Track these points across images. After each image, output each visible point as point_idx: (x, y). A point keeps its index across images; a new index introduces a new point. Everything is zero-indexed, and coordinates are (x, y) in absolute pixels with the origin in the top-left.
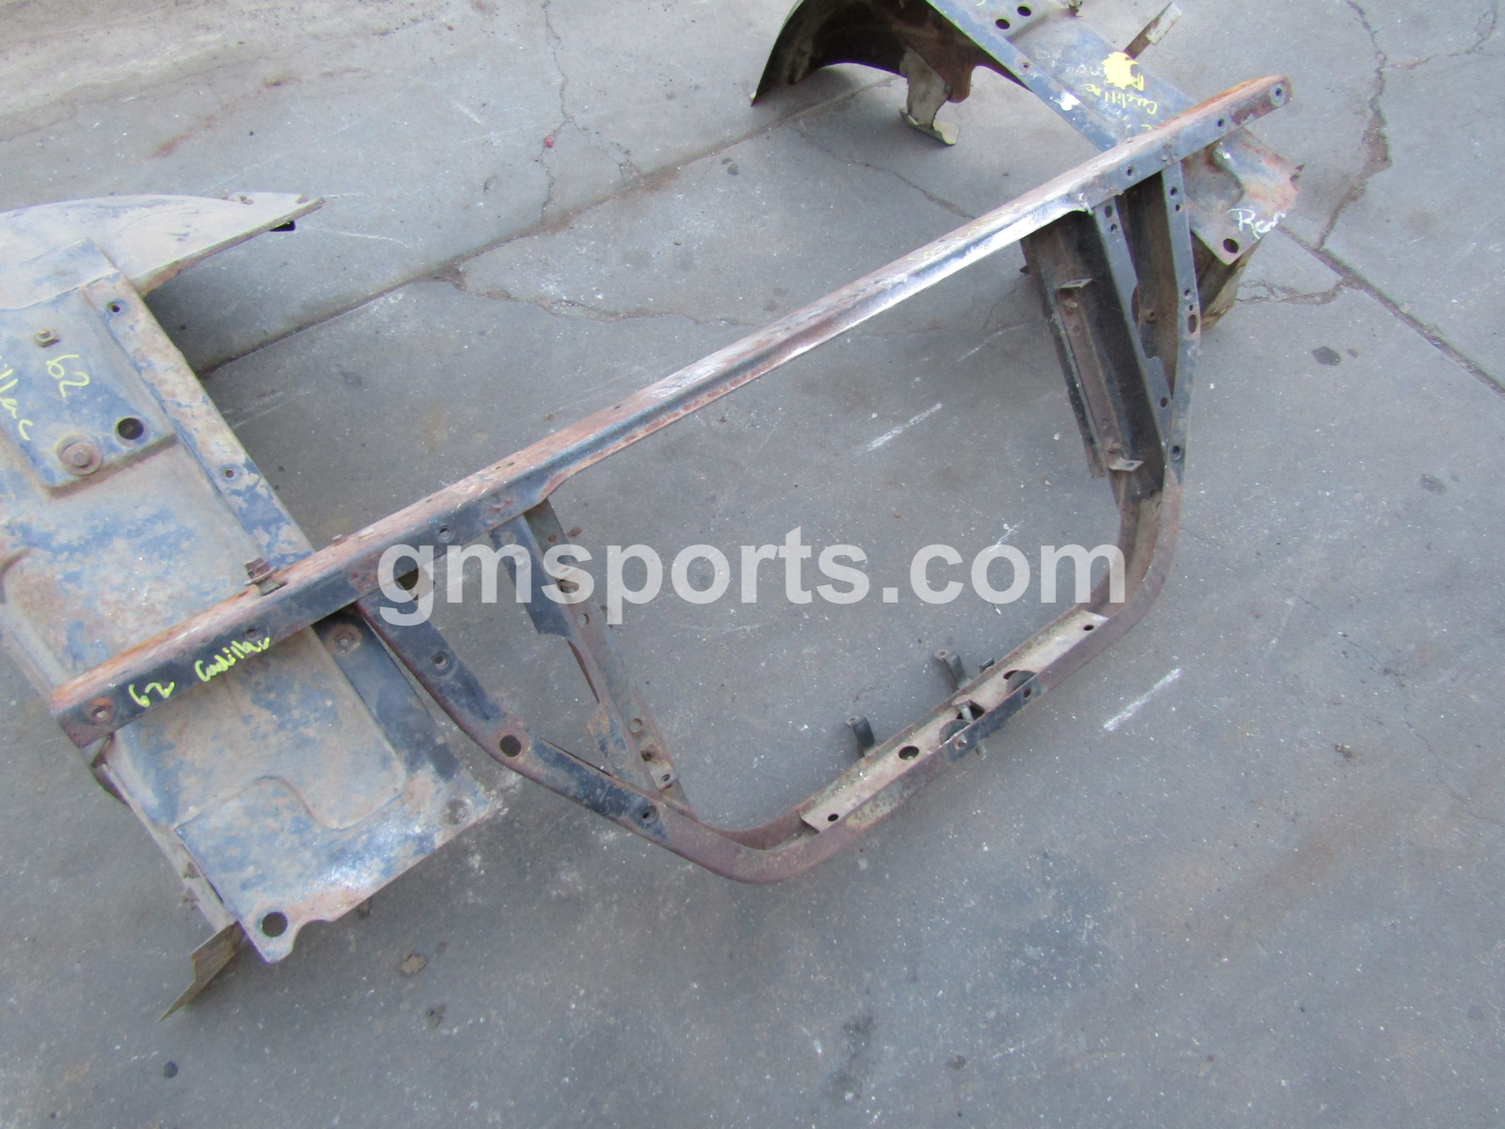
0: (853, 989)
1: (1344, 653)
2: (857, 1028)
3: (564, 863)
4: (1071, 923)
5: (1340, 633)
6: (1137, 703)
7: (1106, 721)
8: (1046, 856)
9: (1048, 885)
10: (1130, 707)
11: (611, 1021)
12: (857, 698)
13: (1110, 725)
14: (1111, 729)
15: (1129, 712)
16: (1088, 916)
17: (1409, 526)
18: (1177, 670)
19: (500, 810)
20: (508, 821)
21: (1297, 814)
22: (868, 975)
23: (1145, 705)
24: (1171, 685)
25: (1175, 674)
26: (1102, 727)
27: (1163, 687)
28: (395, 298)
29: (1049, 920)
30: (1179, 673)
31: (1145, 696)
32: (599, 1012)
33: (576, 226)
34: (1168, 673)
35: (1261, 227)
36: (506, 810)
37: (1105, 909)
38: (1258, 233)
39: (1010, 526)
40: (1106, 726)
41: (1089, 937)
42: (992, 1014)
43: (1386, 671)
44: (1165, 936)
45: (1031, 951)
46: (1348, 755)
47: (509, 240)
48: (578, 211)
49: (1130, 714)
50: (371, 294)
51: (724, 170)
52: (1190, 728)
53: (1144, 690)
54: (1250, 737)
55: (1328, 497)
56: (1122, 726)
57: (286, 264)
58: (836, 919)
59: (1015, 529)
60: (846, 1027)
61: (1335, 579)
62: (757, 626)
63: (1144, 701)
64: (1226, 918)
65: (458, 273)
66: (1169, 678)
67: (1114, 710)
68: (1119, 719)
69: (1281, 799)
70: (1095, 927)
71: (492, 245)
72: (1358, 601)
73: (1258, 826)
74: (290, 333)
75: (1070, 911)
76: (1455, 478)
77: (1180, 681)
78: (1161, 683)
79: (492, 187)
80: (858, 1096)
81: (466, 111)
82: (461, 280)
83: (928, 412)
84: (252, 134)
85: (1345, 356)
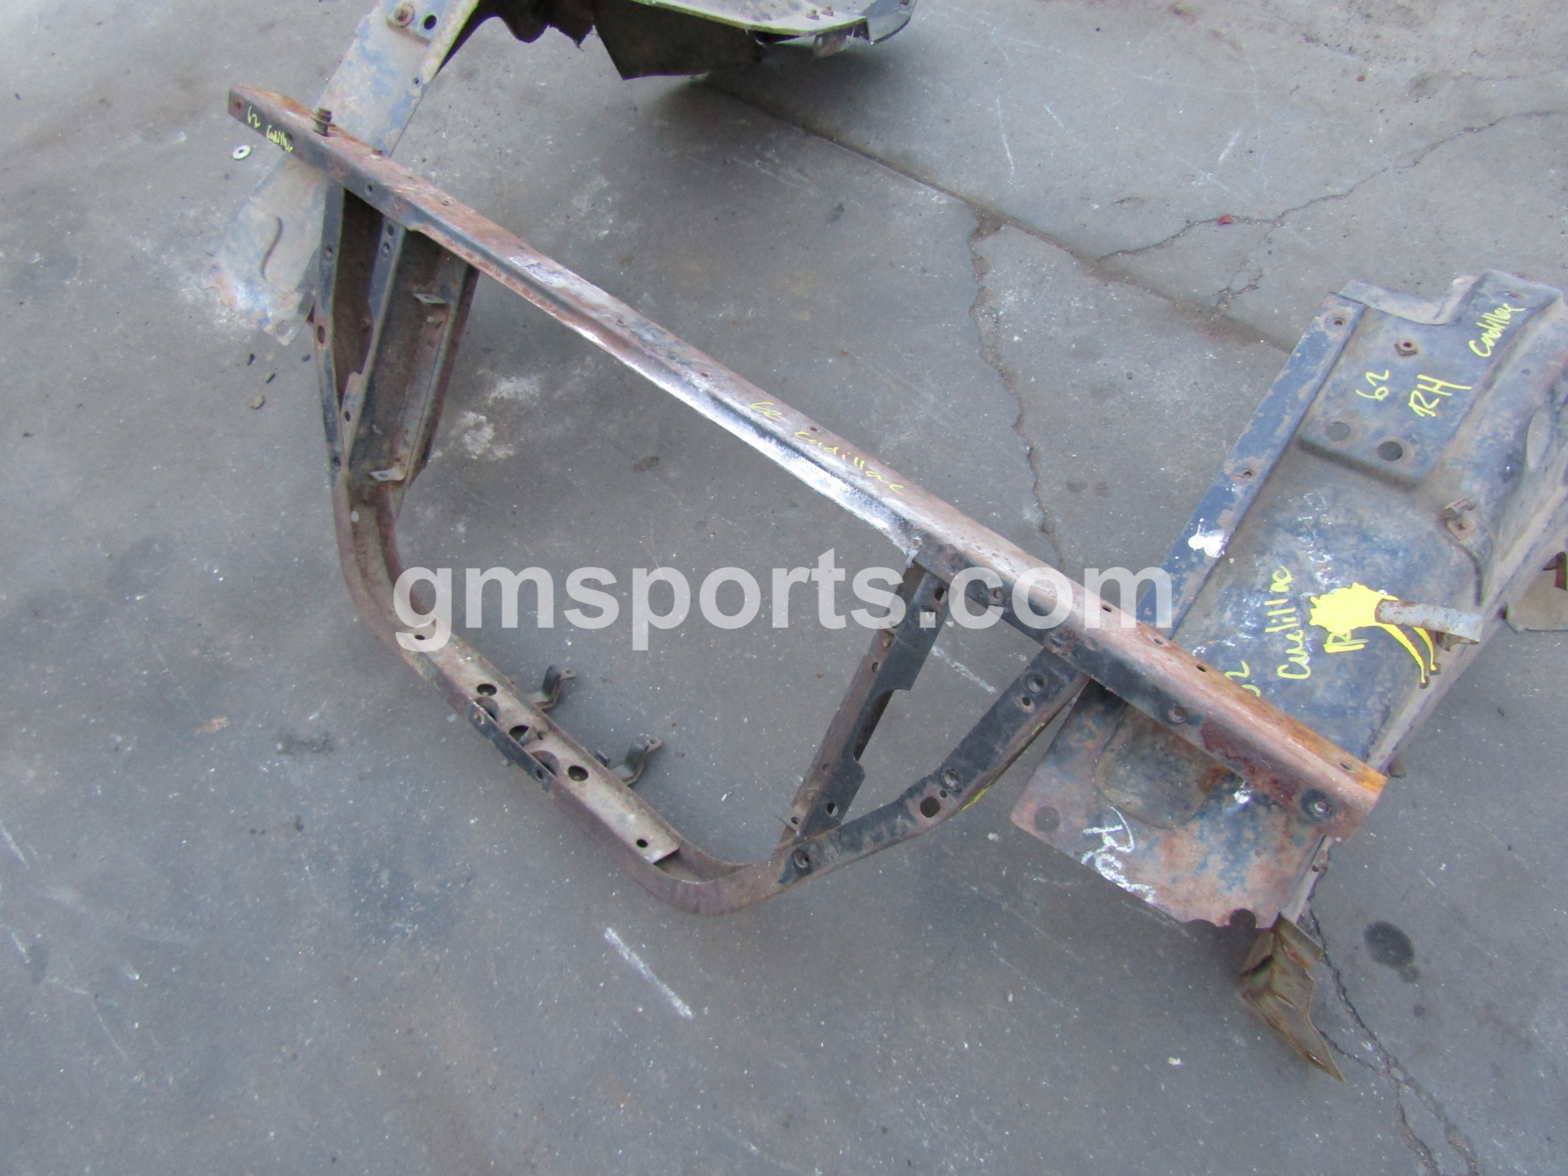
0: (355, 733)
2: (326, 742)
4: (410, 911)
6: (642, 965)
7: (615, 929)
8: (469, 880)
9: (442, 885)
10: (635, 957)
12: (605, 680)
13: (612, 935)
14: (606, 936)
15: (630, 956)
16: (416, 927)
18: (690, 1013)
19: (475, 454)
20: (468, 462)
21: (533, 1166)
22: (365, 743)
23: (640, 975)
24: (670, 1005)
25: (686, 1011)
26: (607, 926)
27: (665, 996)
28: (941, 198)
29: (412, 889)
30: (687, 1016)
31: (651, 974)
33: (1110, 287)
34: (685, 1001)
36: (476, 458)
37: (424, 944)
40: (610, 930)
41: (397, 930)
42: (335, 848)
44: (401, 1007)
45: (385, 876)
49: (627, 958)
50: (940, 184)
52: (620, 1030)
53: (659, 973)
54: (619, 1109)
56: (610, 947)
58: (407, 707)
60: (327, 734)
63: (644, 972)
64: (419, 1074)
65: (998, 229)
66: (678, 1003)
67: (629, 938)
68: (619, 944)
69: (549, 1146)
70: (407, 935)
71: (1046, 236)
73: (516, 1115)
75: (421, 909)
77: (678, 1018)
78: (671, 993)
79: (1126, 205)
80: (280, 753)
81: (1232, 143)
82: (988, 234)
83: (977, 679)
84: (1098, 30)
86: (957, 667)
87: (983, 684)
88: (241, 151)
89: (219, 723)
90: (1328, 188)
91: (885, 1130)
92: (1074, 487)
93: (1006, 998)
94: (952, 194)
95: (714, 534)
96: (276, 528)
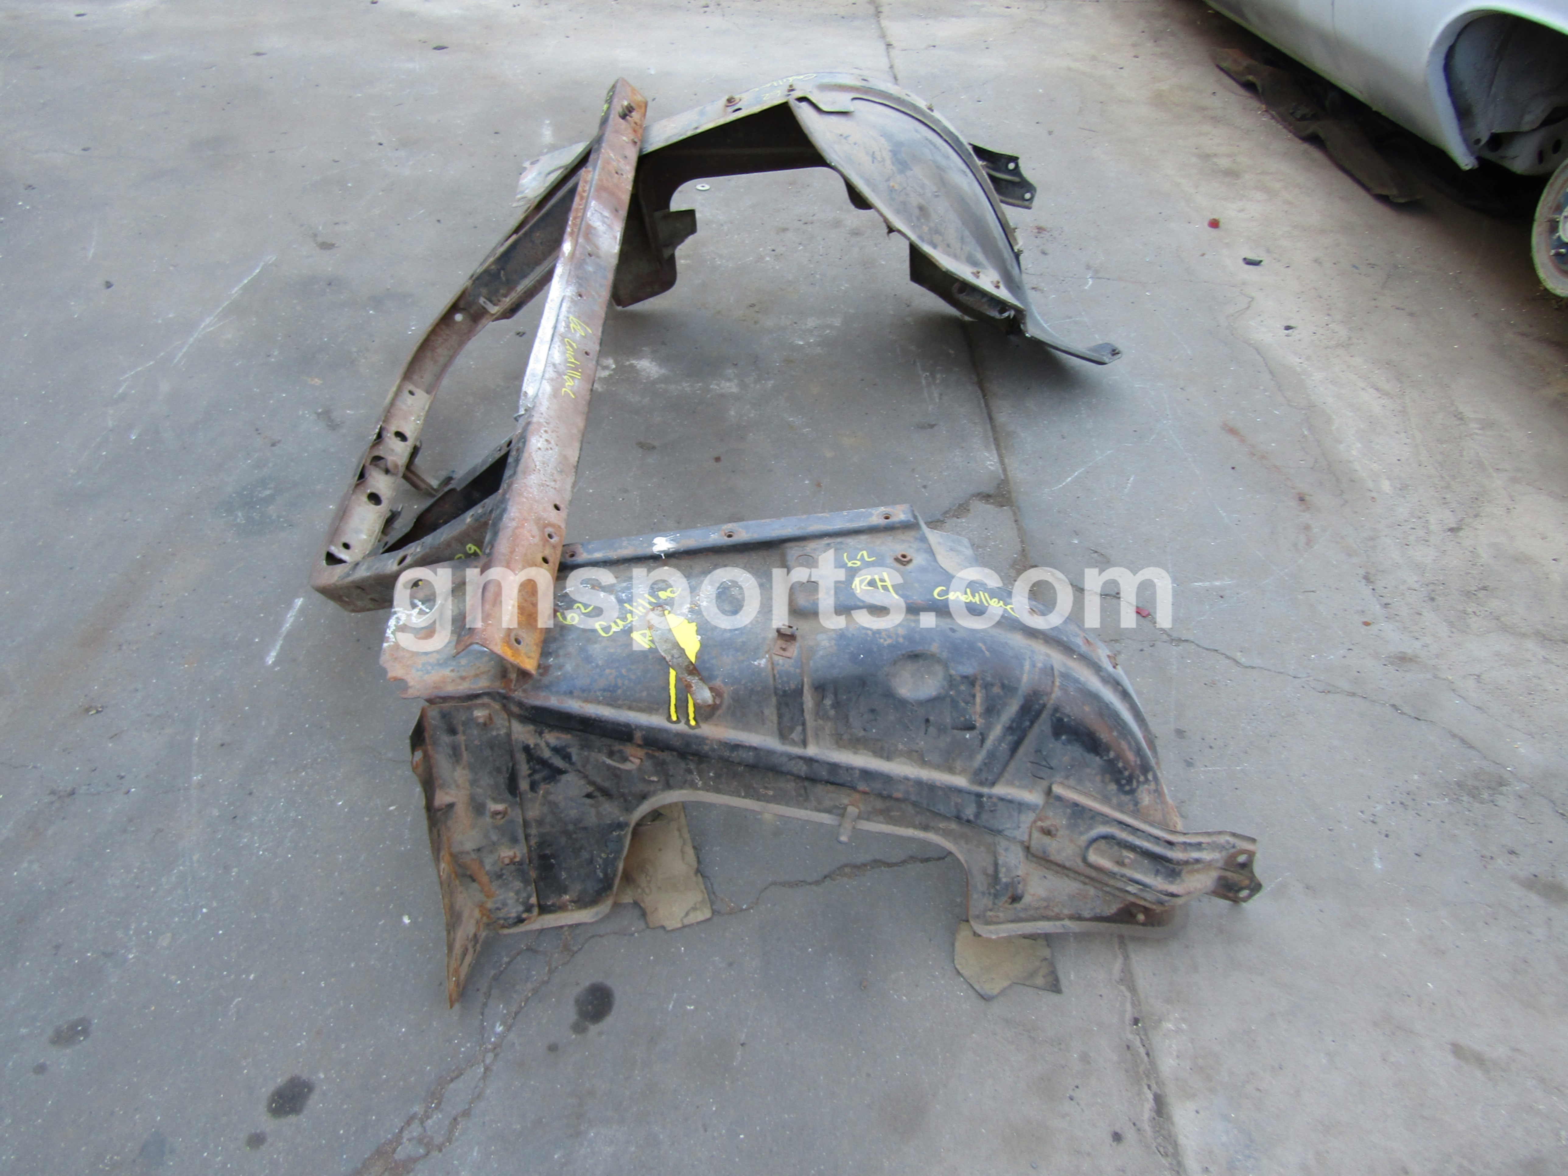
1: (122, 777)
4: (252, 514)
5: (133, 790)
6: (288, 625)
7: (304, 603)
9: (279, 517)
10: (292, 620)
13: (299, 602)
14: (296, 600)
15: (291, 617)
16: (244, 522)
17: (89, 954)
18: (270, 662)
21: (120, 649)
22: (349, 439)
23: (281, 627)
24: (269, 651)
25: (270, 661)
26: (304, 597)
27: (274, 646)
29: (267, 507)
30: (267, 662)
31: (285, 632)
34: (277, 657)
37: (235, 530)
40: (302, 599)
41: (236, 516)
42: (271, 465)
43: (72, 793)
44: (187, 543)
45: (268, 493)
47: (1021, 540)
49: (288, 616)
50: (1007, 460)
52: (237, 639)
53: (288, 636)
54: (183, 666)
55: (202, 907)
56: (289, 605)
60: (343, 423)
61: (161, 830)
63: (284, 629)
65: (1001, 505)
66: (273, 654)
67: (302, 610)
68: (295, 608)
69: (138, 649)
70: (235, 521)
71: (1021, 530)
72: (125, 831)
73: (149, 625)
75: (257, 517)
76: (41, 1069)
77: (262, 659)
78: (278, 647)
79: (1096, 555)
80: (316, 413)
81: (1217, 583)
82: (992, 503)
84: (1233, 468)
85: (266, 1123)
88: (703, 186)
89: (317, 381)
90: (1239, 654)
91: (251, 794)
93: (390, 806)
94: (1004, 470)
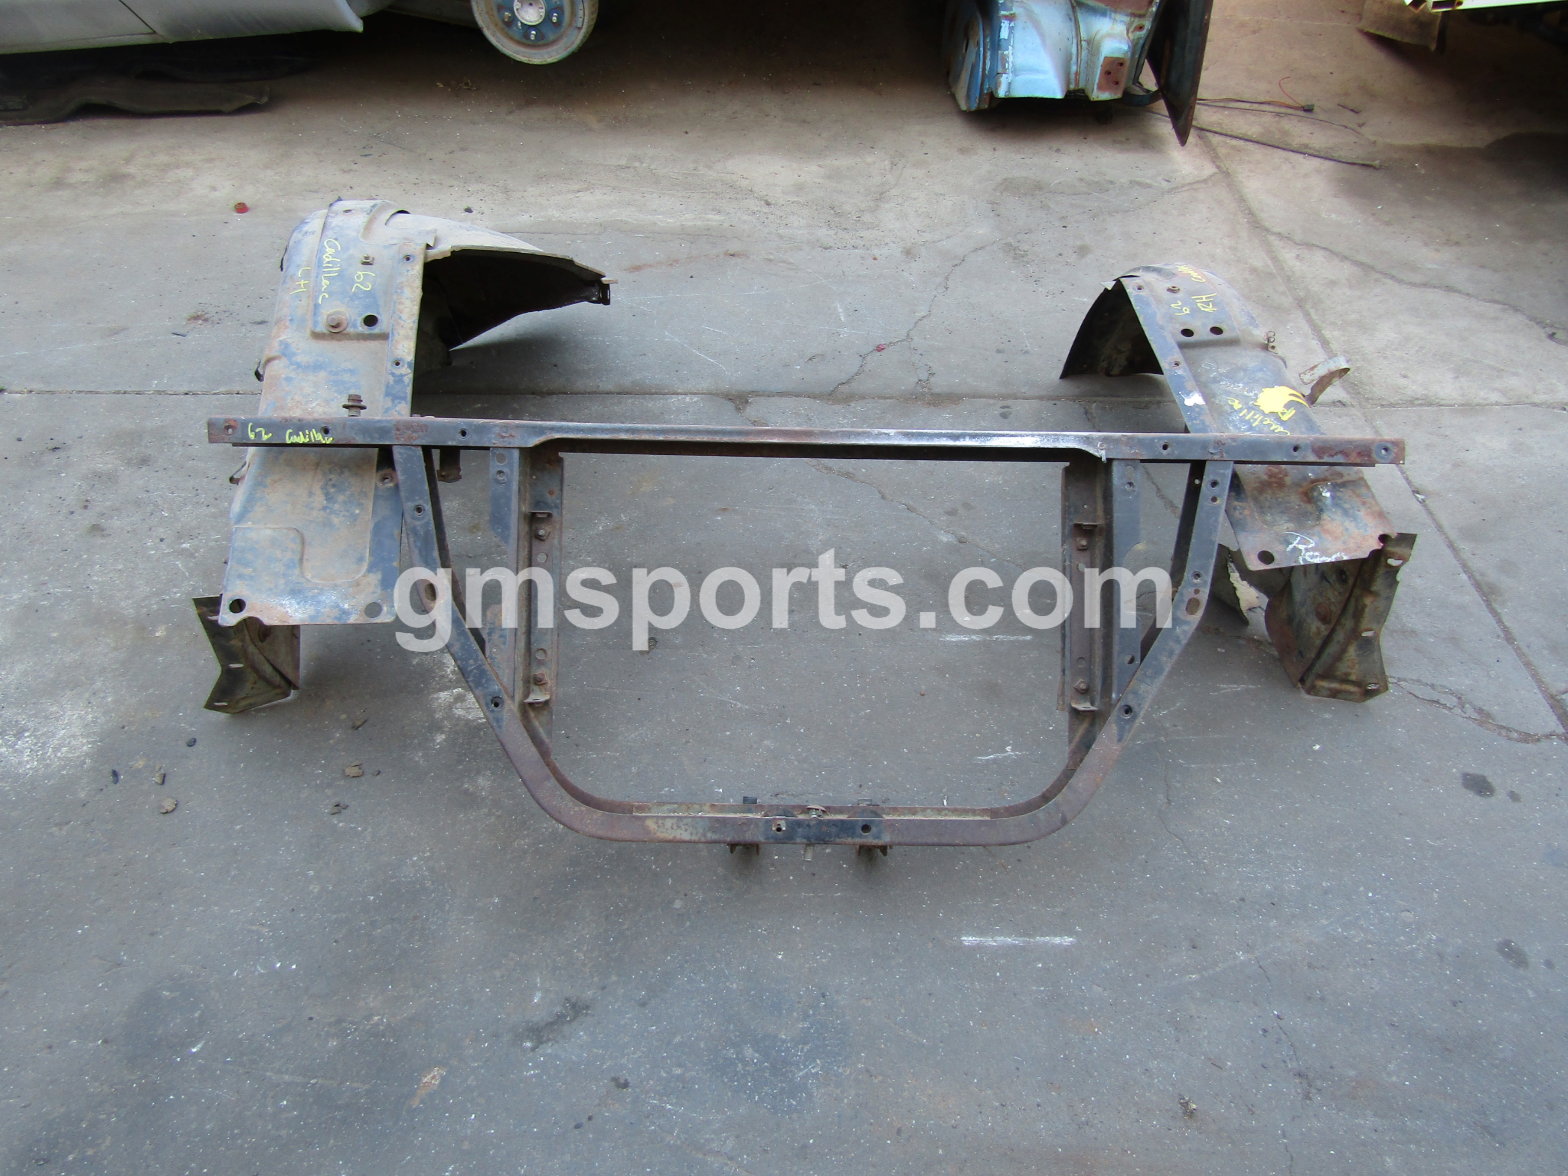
0: (596, 979)
1: (1265, 1031)
2: (574, 1006)
3: (488, 773)
4: (800, 1056)
5: (1276, 1013)
6: (1009, 940)
7: (967, 934)
8: (824, 996)
9: (806, 1017)
10: (999, 938)
11: (428, 884)
12: (776, 795)
13: (968, 940)
14: (966, 944)
15: (995, 941)
16: (818, 1061)
17: (1448, 972)
18: (1071, 939)
21: (1087, 1123)
22: (614, 978)
23: (1015, 946)
24: (1054, 946)
25: (1067, 940)
26: (959, 937)
27: (1046, 944)
28: (691, 399)
29: (784, 1041)
30: (1071, 942)
31: (1021, 939)
32: (426, 873)
33: (852, 405)
34: (1061, 936)
35: (1312, 557)
37: (838, 1067)
38: (1304, 560)
39: (1012, 750)
40: (964, 938)
41: (805, 1077)
42: (678, 1071)
43: (1300, 1075)
44: (871, 1124)
45: (749, 1052)
46: (1191, 1114)
47: (797, 396)
48: (863, 397)
49: (995, 944)
50: (679, 391)
51: (997, 411)
52: (1042, 988)
53: (1026, 934)
54: (1097, 1033)
55: (1368, 898)
56: (978, 948)
57: (645, 355)
58: (626, 927)
59: (1016, 755)
60: (567, 1000)
61: (1310, 966)
62: (747, 707)
63: (1016, 942)
64: (940, 1152)
65: (747, 402)
66: (1057, 940)
67: (981, 931)
68: (981, 941)
69: (1082, 1101)
70: (817, 1073)
71: (782, 394)
72: (1322, 999)
73: (1039, 1105)
74: (613, 393)
75: (807, 1048)
76: (1549, 964)
77: (1067, 949)
78: (1047, 938)
79: (815, 360)
80: (533, 1049)
81: (840, 310)
82: (745, 406)
83: (1015, 637)
84: (692, 277)
85: (1501, 795)
86: (997, 639)
87: (1021, 638)
89: (432, 1078)
90: (917, 314)
92: (952, 513)
94: (698, 393)
95: (753, 659)
96: (316, 889)
